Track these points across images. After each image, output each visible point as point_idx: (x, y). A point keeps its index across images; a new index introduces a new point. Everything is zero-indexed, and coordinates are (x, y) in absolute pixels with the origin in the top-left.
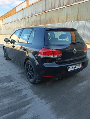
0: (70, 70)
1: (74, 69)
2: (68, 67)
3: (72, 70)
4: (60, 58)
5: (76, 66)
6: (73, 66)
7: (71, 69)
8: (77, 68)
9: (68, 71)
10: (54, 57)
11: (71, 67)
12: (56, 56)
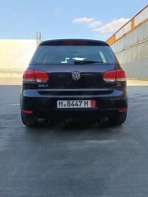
0: (61, 107)
1: (72, 107)
2: (58, 101)
3: (67, 107)
4: (45, 84)
5: (79, 104)
6: (71, 102)
7: (65, 105)
8: (79, 107)
9: (58, 107)
10: (36, 82)
11: (65, 102)
12: (39, 81)
